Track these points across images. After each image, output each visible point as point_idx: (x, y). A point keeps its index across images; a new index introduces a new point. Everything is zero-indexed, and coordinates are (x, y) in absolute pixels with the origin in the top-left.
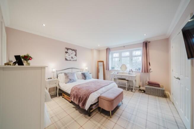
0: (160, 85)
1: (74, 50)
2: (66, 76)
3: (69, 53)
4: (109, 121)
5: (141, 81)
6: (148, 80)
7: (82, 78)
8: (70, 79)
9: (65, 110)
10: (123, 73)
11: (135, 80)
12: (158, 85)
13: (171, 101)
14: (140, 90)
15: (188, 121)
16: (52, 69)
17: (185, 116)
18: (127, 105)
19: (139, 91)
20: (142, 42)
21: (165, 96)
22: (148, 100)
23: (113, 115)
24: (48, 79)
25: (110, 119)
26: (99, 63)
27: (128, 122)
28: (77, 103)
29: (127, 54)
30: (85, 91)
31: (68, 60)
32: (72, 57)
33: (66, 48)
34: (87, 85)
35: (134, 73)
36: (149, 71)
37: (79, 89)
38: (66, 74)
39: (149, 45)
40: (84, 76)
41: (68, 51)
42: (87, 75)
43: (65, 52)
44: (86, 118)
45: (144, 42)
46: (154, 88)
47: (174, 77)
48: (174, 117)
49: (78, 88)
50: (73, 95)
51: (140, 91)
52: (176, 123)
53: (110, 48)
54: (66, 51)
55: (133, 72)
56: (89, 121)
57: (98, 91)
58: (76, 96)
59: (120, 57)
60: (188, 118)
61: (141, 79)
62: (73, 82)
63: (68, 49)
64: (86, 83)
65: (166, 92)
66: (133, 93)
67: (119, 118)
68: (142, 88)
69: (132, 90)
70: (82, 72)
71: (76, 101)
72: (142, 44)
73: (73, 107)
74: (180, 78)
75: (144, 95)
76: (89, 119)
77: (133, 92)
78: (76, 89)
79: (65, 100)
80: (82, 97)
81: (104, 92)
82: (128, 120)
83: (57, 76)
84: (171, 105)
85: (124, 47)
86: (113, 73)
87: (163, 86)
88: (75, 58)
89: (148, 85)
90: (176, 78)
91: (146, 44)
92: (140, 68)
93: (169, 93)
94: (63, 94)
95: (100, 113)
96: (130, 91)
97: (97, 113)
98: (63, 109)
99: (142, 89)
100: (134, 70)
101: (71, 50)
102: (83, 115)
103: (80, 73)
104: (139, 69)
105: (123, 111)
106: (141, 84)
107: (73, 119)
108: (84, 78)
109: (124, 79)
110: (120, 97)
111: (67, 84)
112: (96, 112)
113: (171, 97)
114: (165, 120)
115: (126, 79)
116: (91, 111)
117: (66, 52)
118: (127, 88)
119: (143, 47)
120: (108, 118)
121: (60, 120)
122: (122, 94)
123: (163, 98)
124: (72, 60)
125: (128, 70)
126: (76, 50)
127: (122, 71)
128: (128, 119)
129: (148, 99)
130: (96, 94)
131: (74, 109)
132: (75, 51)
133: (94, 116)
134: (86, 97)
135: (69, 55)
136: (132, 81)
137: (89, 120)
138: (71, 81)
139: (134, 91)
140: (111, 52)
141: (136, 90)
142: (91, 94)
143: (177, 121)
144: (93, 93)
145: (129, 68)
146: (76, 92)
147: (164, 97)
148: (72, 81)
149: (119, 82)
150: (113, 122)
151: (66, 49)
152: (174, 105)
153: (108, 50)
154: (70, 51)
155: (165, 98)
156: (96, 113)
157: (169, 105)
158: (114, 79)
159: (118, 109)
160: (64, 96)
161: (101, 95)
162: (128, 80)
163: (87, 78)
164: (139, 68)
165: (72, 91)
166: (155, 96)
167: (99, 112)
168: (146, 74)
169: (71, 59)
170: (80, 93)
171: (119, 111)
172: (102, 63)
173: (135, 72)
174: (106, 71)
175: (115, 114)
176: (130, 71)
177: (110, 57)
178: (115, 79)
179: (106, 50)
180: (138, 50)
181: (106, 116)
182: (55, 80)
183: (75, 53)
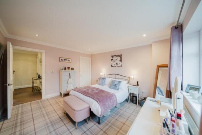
1: (118, 56)
3: (114, 59)
31: (113, 67)
32: (117, 64)
33: (111, 56)
41: (113, 58)
63: (113, 57)
88: (120, 64)
101: (115, 57)
117: (112, 60)
126: (121, 55)
135: (114, 62)
169: (116, 65)
183: (120, 58)
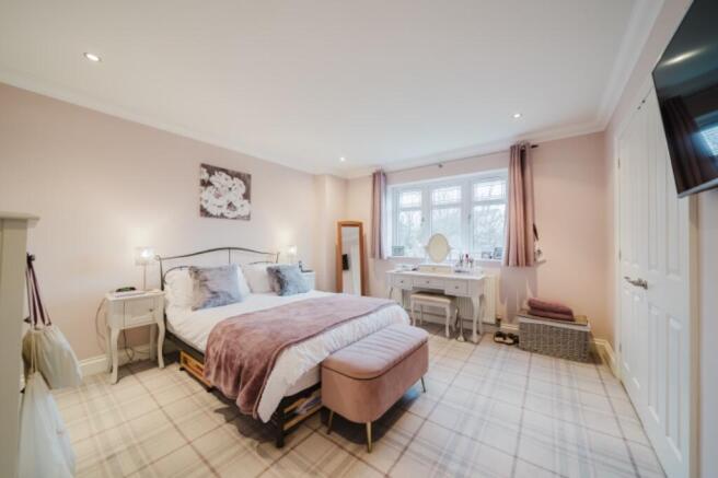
0: (575, 314)
1: (238, 175)
2: (196, 278)
3: (217, 185)
4: (361, 465)
5: (502, 302)
6: (530, 295)
7: (268, 288)
8: (214, 293)
9: (176, 422)
10: (434, 268)
11: (482, 298)
12: (565, 314)
13: (614, 376)
14: (499, 335)
15: (679, 456)
16: (140, 249)
17: (667, 435)
18: (442, 398)
19: (497, 339)
20: (507, 146)
21: (592, 357)
22: (529, 371)
23: (382, 440)
24: (119, 290)
25: (367, 457)
26: (344, 229)
27: (441, 466)
28: (227, 390)
29: (454, 194)
30: (264, 338)
31: (211, 216)
32: (230, 204)
33: (204, 166)
34: (280, 316)
35: (477, 268)
36: (532, 258)
37: (239, 333)
38: (196, 272)
39: (531, 156)
40: (278, 281)
41: (213, 179)
42: (288, 275)
43: (199, 183)
44: (263, 454)
45: (513, 148)
46: (552, 327)
47: (627, 278)
48: (625, 439)
49: (238, 327)
50: (215, 358)
51: (501, 339)
52: (634, 465)
53: (385, 171)
54: (205, 176)
55: (474, 264)
56: (273, 470)
57: (320, 338)
58: (225, 363)
59: (427, 207)
60: (679, 446)
61: (504, 291)
62: (224, 304)
63: (211, 170)
64: (276, 308)
65: (598, 342)
66: (473, 346)
67: (402, 454)
68: (506, 327)
69: (467, 334)
70: (273, 265)
71: (226, 382)
72: (509, 154)
73: (217, 411)
74: (649, 283)
75: (515, 353)
76: (276, 462)
77: (472, 342)
78: (228, 330)
79: (189, 379)
80: (246, 365)
81: (349, 345)
82: (441, 460)
83: (163, 281)
84: (616, 393)
85: (441, 166)
86: (398, 268)
87: (585, 317)
88: (243, 208)
89: (529, 313)
90: (633, 282)
91: (522, 155)
92: (501, 250)
93: (607, 346)
94: (183, 354)
95: (328, 433)
96: (461, 338)
97: (316, 431)
98: (171, 421)
99: (507, 332)
100: (477, 257)
101: (224, 175)
102: (252, 445)
103: (263, 268)
104: (497, 253)
105: (426, 419)
106: (503, 311)
107: (206, 462)
108: (277, 287)
109: (440, 294)
110: (412, 361)
111: (198, 312)
112: (311, 428)
113: (613, 359)
114: (589, 455)
115: (446, 293)
116: (287, 426)
117: (206, 184)
118: (450, 327)
119: (512, 164)
120: (359, 455)
121: (145, 467)
122: (421, 349)
123: (584, 365)
124: (232, 214)
125: (455, 256)
126: (249, 176)
127: (432, 259)
128: (440, 454)
129: (530, 367)
130: (309, 352)
131: (220, 419)
132: (245, 179)
133: (298, 448)
134: (263, 365)
135: (218, 196)
136: (469, 300)
137: (272, 465)
138: (216, 298)
139: (475, 337)
140: (390, 187)
141: (484, 333)
142: (285, 352)
143: (635, 457)
144: (293, 348)
145: (459, 248)
146: (227, 344)
147: (588, 362)
148: (221, 301)
149: (422, 306)
150: (376, 469)
151: (205, 170)
152: (625, 390)
153: (379, 178)
154: (219, 179)
155: (592, 366)
156: (310, 431)
157: (606, 391)
158: (400, 294)
159: (406, 414)
160: (186, 362)
161: (331, 353)
162: (452, 297)
163: (290, 288)
164: (496, 249)
165: (213, 338)
166: (554, 356)
167: (323, 430)
168: (523, 271)
169: (225, 210)
170: (241, 348)
171: (408, 422)
172: (357, 229)
173: (479, 263)
174: (370, 261)
175: (390, 434)
176: (461, 261)
177: (388, 206)
178: (404, 293)
179: (371, 179)
180: (492, 178)
181: (351, 446)
182: (152, 297)
183: (244, 187)
